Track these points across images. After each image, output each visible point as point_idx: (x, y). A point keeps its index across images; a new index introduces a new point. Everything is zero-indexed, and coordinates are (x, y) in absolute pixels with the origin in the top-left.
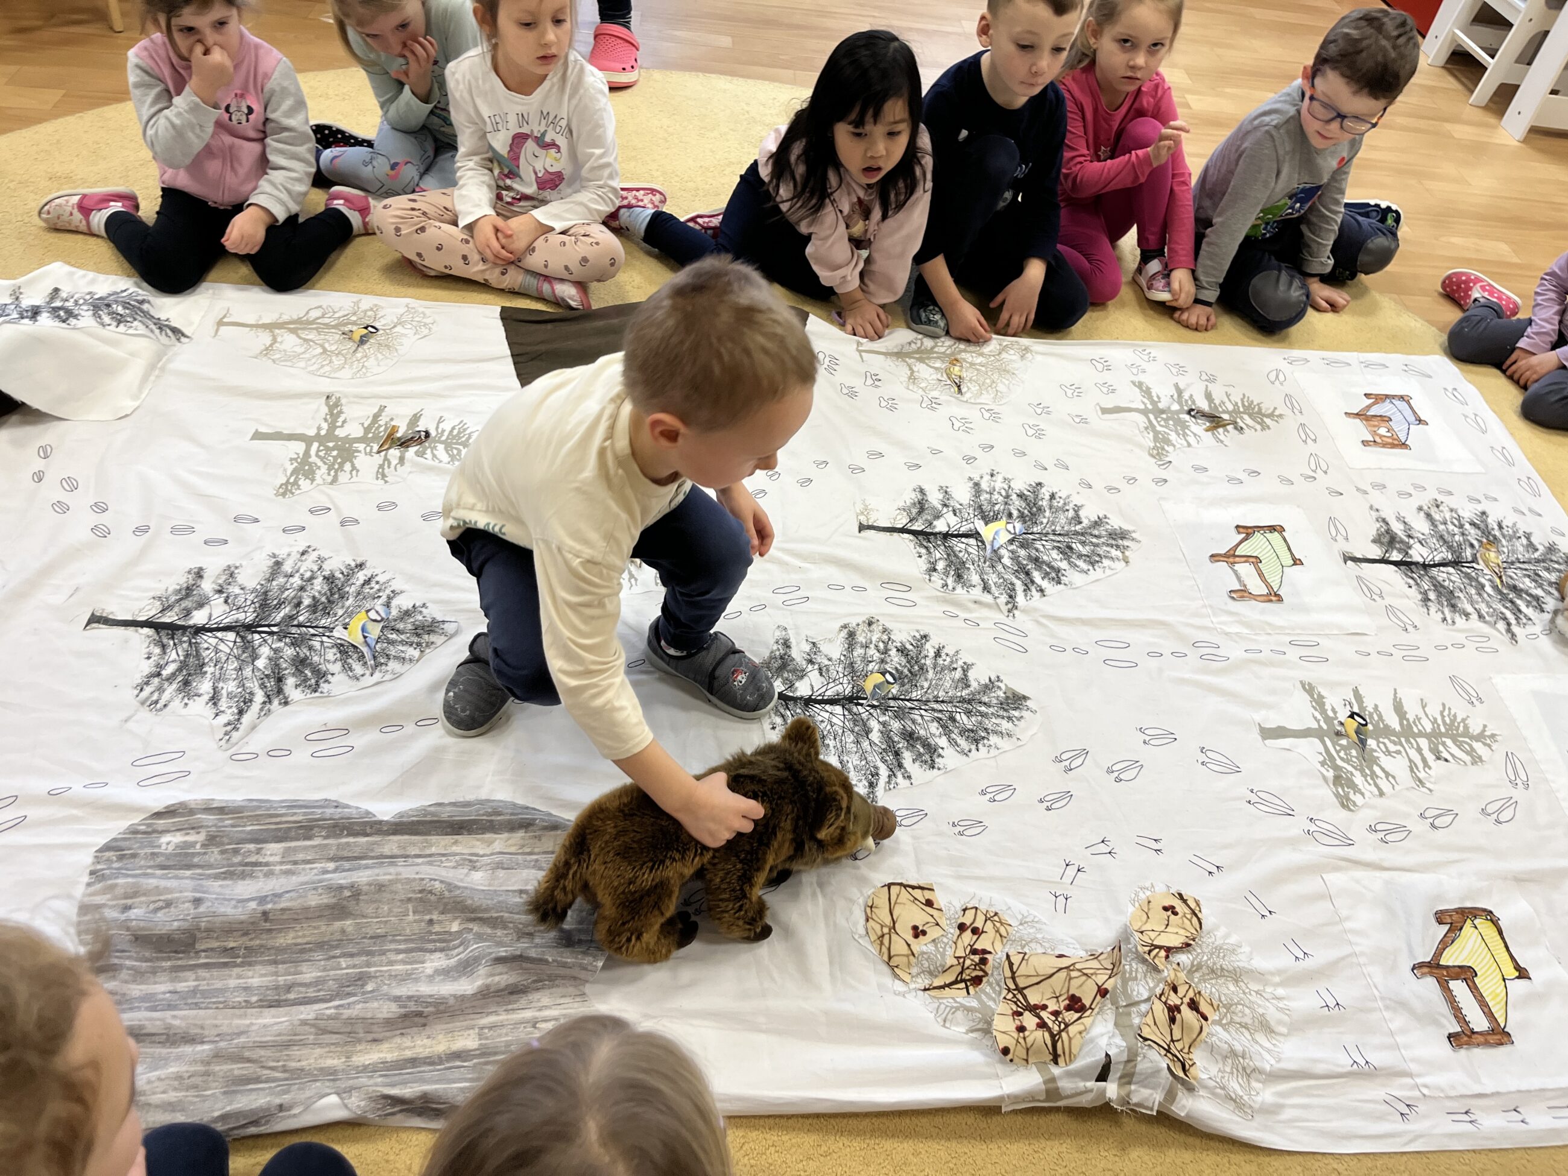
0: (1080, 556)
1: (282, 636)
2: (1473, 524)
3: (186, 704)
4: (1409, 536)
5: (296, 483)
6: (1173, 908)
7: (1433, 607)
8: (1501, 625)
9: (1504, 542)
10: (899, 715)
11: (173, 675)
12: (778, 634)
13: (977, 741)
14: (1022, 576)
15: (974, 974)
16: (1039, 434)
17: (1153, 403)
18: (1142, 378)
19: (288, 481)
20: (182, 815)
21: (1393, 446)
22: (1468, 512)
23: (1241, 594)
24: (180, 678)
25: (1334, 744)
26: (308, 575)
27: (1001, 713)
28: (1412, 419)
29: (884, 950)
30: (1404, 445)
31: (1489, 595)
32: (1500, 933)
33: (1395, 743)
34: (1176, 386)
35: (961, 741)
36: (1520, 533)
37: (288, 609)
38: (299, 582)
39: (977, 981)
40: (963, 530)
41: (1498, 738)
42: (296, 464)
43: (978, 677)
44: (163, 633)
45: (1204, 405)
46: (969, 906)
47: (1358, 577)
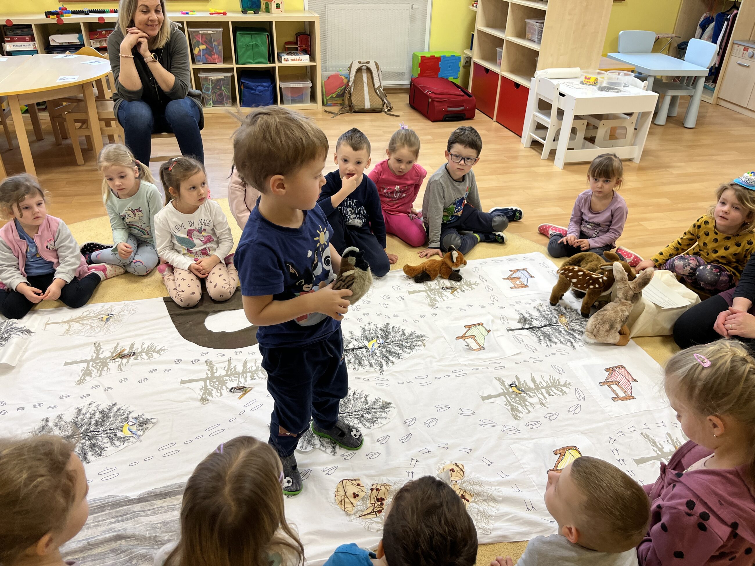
0: (406, 347)
1: (84, 437)
2: (555, 310)
4: (532, 318)
5: (84, 379)
6: (453, 469)
8: (569, 344)
9: (567, 314)
13: (373, 423)
14: (385, 358)
15: (378, 509)
16: (386, 306)
17: (428, 287)
19: (81, 379)
21: (522, 287)
25: (510, 397)
26: (93, 412)
27: (381, 410)
28: (528, 276)
29: (343, 505)
30: (526, 286)
31: (563, 334)
33: (533, 393)
35: (368, 424)
36: (573, 310)
37: (85, 427)
38: (89, 416)
39: (380, 511)
40: (360, 346)
42: (83, 372)
43: (371, 399)
46: (375, 483)
47: (513, 336)
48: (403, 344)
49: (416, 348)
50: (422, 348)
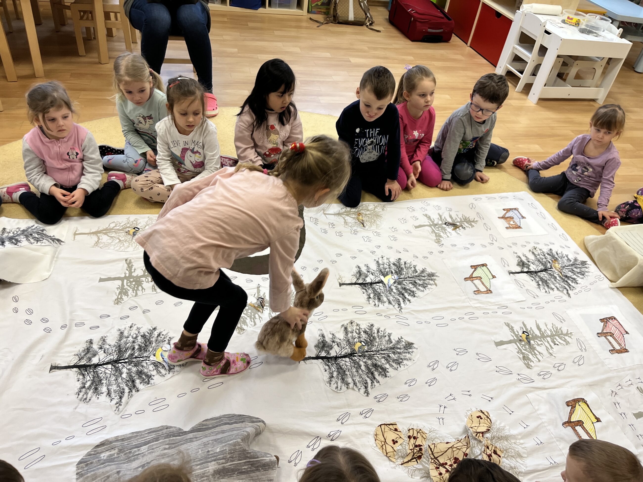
0: (420, 285)
1: (130, 363)
2: (548, 254)
3: (98, 398)
4: (529, 262)
5: (121, 298)
6: (480, 416)
7: (542, 287)
8: (565, 291)
9: (560, 259)
10: (370, 358)
11: (90, 386)
12: (319, 332)
13: (399, 364)
14: (401, 296)
15: (418, 455)
16: (395, 239)
17: (433, 222)
18: (426, 212)
19: (118, 297)
20: (107, 444)
21: (516, 228)
22: (546, 250)
23: (478, 292)
24: (93, 387)
25: (520, 344)
26: (135, 336)
27: (405, 351)
28: (520, 217)
29: (384, 451)
30: (519, 227)
31: (559, 280)
32: (588, 406)
33: (540, 341)
34: (439, 214)
35: (394, 364)
36: (564, 255)
37: (130, 351)
38: (132, 339)
39: (420, 457)
40: (377, 280)
41: (573, 334)
42: (119, 290)
43: (394, 338)
44: (82, 369)
45: (450, 220)
46: (410, 428)
47: (515, 280)
48: (416, 281)
49: (429, 286)
50: (434, 286)
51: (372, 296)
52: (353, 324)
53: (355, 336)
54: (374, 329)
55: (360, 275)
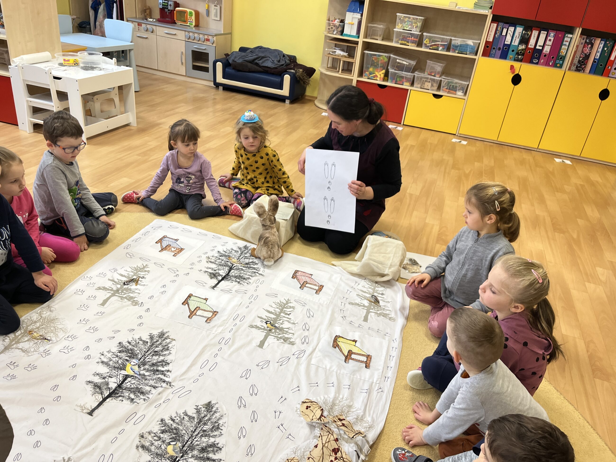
0: (162, 351)
2: (220, 256)
4: (215, 271)
6: (307, 406)
7: (242, 283)
8: (257, 274)
13: (218, 428)
14: (158, 373)
16: (96, 329)
17: (111, 290)
21: (181, 251)
22: (216, 254)
23: (208, 320)
25: (273, 333)
28: (174, 241)
30: (182, 249)
31: (246, 270)
32: (342, 338)
33: (280, 320)
34: (109, 280)
40: (121, 379)
41: (289, 299)
43: (192, 412)
47: (221, 290)
48: (156, 350)
49: (170, 345)
50: (174, 343)
51: (132, 396)
52: (145, 436)
53: (158, 444)
54: (167, 421)
55: (100, 388)
